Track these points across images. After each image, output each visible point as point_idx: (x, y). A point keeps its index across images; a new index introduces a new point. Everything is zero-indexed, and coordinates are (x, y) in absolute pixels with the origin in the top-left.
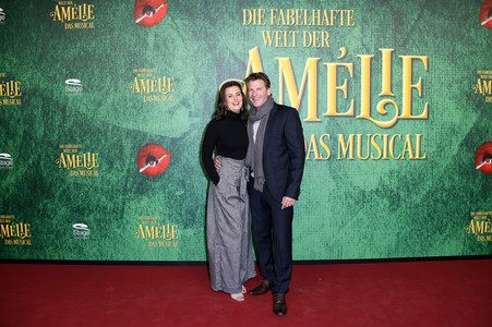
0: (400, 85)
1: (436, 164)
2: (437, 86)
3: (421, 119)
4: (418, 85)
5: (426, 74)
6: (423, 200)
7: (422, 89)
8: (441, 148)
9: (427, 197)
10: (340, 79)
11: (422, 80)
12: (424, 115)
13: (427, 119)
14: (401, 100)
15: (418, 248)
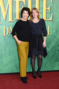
0: (42, 8)
1: (55, 37)
2: (56, 9)
3: (50, 21)
4: (49, 8)
5: (52, 4)
6: (51, 50)
7: (50, 10)
8: (57, 31)
9: (52, 49)
10: (21, 6)
11: (50, 7)
12: (51, 19)
13: (52, 20)
14: (43, 14)
15: (50, 67)
